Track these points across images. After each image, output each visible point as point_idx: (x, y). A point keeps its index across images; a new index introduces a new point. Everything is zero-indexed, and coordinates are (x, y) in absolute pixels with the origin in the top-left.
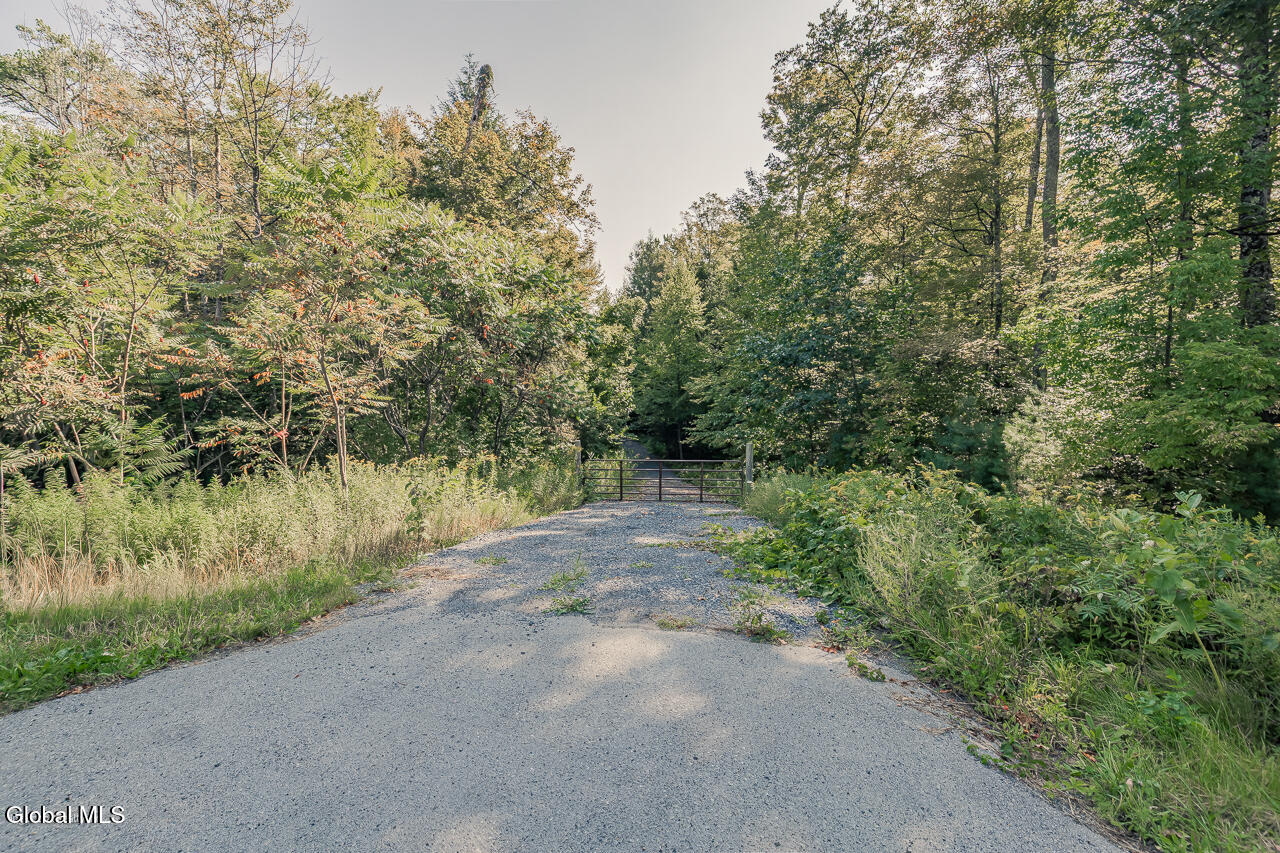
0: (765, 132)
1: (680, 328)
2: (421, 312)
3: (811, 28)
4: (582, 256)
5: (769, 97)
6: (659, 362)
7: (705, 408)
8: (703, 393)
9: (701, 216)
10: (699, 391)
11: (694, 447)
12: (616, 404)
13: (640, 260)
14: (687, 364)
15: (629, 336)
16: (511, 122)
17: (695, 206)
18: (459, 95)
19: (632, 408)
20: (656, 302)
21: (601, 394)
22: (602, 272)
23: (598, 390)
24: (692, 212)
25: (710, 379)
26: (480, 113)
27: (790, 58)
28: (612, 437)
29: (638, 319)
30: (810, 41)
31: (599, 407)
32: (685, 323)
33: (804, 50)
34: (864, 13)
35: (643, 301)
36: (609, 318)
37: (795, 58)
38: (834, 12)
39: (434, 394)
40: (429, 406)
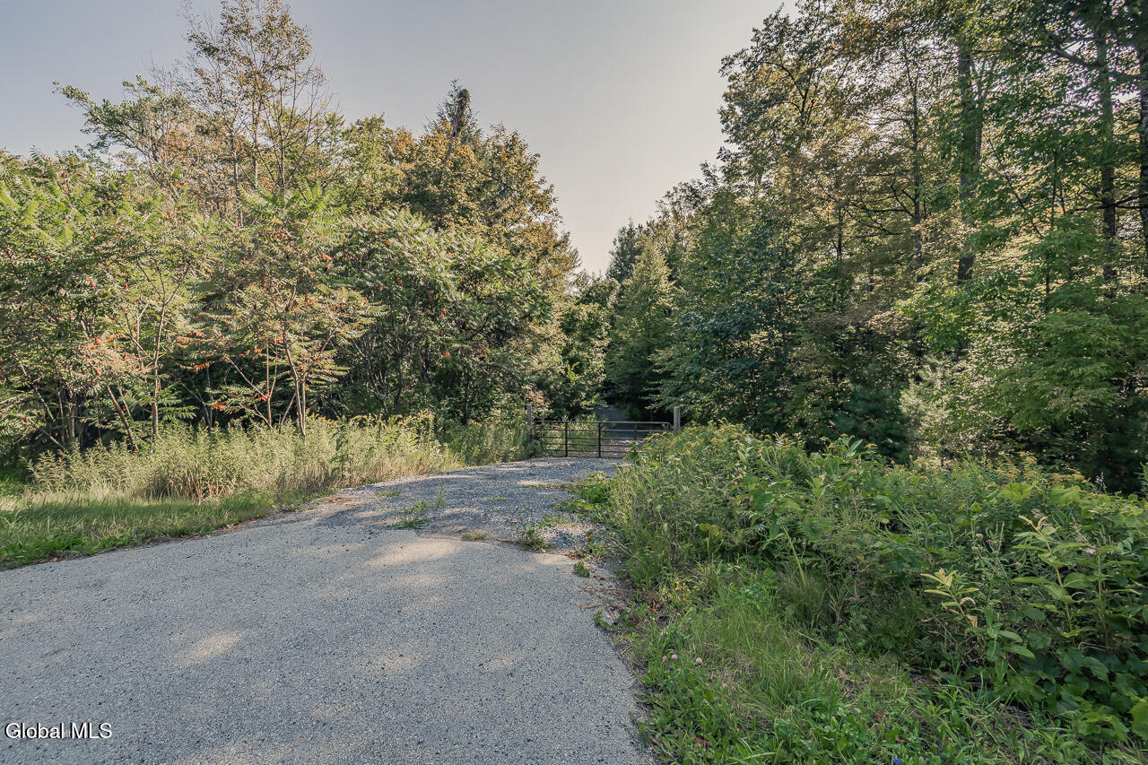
0: (723, 127)
1: (650, 305)
2: (362, 302)
3: (755, 33)
4: (556, 245)
5: (725, 95)
6: (632, 336)
7: (667, 375)
8: (665, 364)
9: (674, 204)
10: (663, 360)
12: (589, 374)
13: (622, 245)
14: (655, 336)
15: (603, 314)
16: (487, 134)
17: (669, 195)
18: (446, 115)
19: (603, 377)
20: (628, 282)
21: (575, 365)
22: (578, 258)
23: (572, 361)
24: (666, 201)
25: (673, 351)
26: (459, 130)
27: (736, 62)
28: (584, 403)
29: (613, 298)
30: (755, 44)
31: (572, 376)
32: (654, 301)
33: (749, 53)
34: (807, 15)
35: (617, 282)
36: (587, 298)
37: (742, 61)
38: (776, 17)
39: (405, 366)
40: (400, 376)
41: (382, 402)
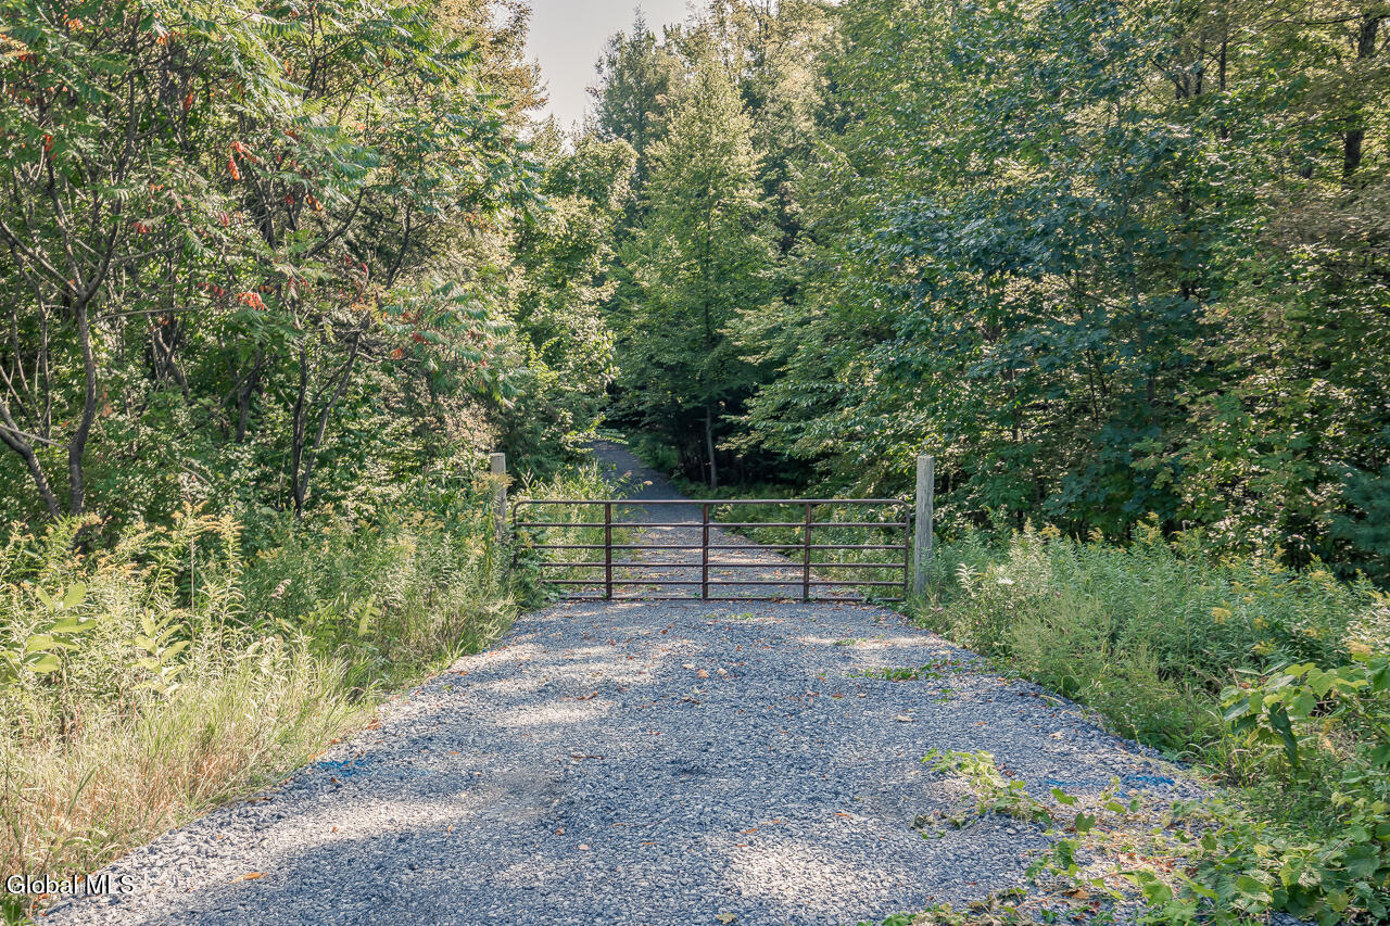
1: (710, 205)
4: (500, 40)
6: (663, 278)
8: (765, 343)
10: (754, 337)
11: (745, 457)
12: (578, 368)
13: (620, 75)
14: (725, 281)
15: (601, 224)
19: (614, 374)
20: (656, 149)
21: (547, 343)
22: (542, 83)
23: (538, 335)
25: (777, 311)
28: (571, 437)
29: (621, 188)
31: (543, 373)
32: (718, 196)
35: (630, 148)
36: (561, 184)
39: (103, 340)
40: (89, 369)
41: (26, 456)
